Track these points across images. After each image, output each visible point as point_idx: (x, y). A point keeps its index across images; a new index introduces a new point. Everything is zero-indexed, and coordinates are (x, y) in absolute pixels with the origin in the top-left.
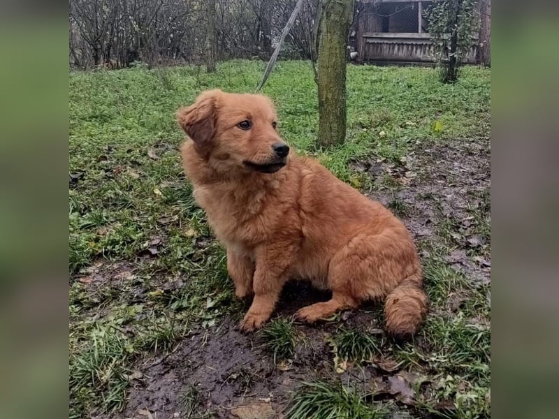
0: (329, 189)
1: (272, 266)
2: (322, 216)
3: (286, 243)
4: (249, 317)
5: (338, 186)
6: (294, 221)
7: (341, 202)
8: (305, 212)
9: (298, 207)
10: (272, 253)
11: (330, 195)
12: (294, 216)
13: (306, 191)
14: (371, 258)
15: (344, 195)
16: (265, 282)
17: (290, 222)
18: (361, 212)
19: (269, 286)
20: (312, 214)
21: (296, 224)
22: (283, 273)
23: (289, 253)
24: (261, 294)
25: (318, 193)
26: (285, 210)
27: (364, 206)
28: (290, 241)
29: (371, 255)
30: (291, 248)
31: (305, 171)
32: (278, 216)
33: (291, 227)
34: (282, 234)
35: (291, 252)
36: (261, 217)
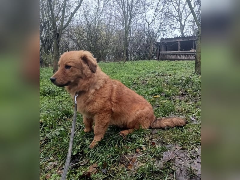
0: (124, 92)
1: (101, 123)
2: (121, 103)
3: (106, 113)
4: (93, 144)
5: (127, 90)
6: (109, 105)
7: (129, 97)
8: (114, 102)
9: (110, 100)
10: (101, 118)
11: (124, 94)
12: (109, 103)
13: (114, 94)
14: (143, 118)
15: (130, 94)
16: (98, 130)
17: (107, 106)
18: (137, 100)
19: (100, 131)
20: (116, 103)
21: (110, 107)
22: (105, 126)
23: (107, 118)
24: (97, 135)
25: (119, 94)
26: (105, 101)
27: (138, 98)
28: (108, 113)
29: (143, 117)
30: (108, 115)
31: (114, 85)
32: (102, 103)
33: (108, 108)
34: (104, 110)
35: (109, 117)
36: (95, 102)
